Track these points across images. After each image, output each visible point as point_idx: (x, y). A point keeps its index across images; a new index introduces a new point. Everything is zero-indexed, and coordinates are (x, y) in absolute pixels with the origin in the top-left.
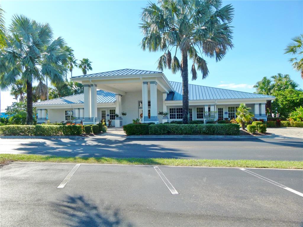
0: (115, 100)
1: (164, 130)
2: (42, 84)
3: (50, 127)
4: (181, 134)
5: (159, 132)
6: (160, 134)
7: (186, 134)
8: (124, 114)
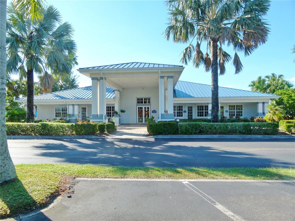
0: (114, 96)
1: (196, 129)
2: (47, 74)
3: (59, 125)
4: (215, 134)
5: (190, 131)
6: (191, 134)
7: (220, 133)
8: (122, 111)
